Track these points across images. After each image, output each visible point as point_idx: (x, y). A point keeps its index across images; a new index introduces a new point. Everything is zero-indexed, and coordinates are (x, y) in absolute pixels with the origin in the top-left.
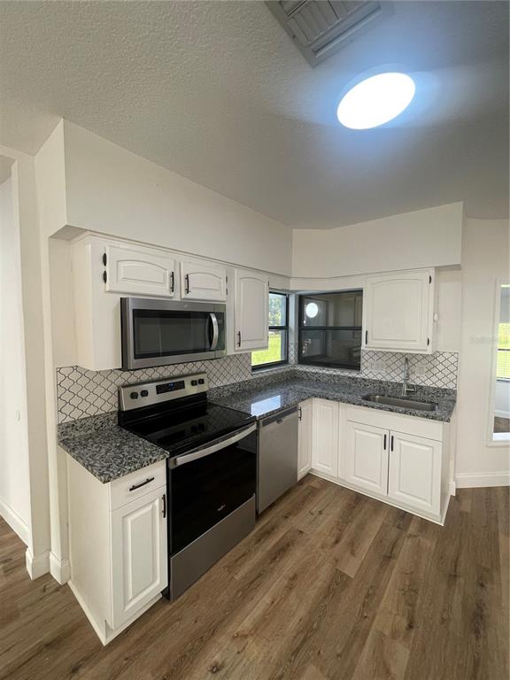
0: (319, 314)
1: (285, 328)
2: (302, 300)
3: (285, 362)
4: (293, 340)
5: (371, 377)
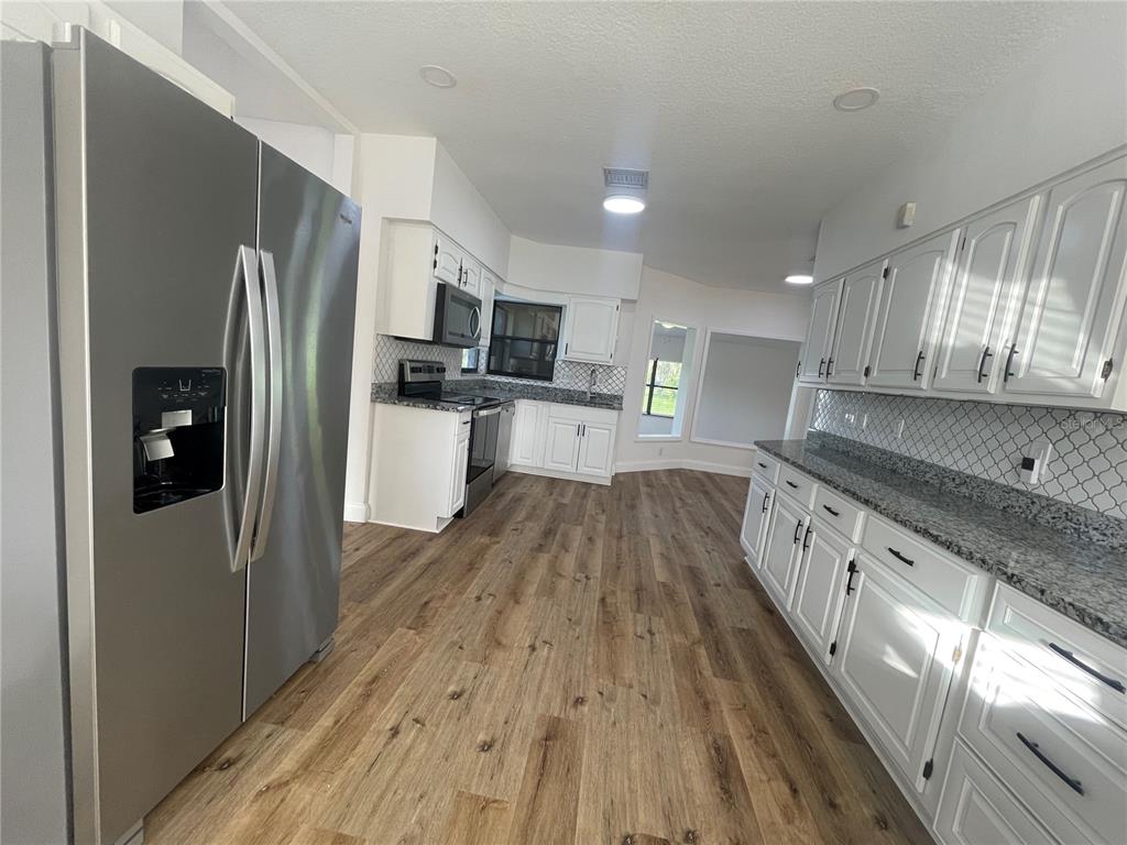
3: (476, 371)
5: (561, 386)
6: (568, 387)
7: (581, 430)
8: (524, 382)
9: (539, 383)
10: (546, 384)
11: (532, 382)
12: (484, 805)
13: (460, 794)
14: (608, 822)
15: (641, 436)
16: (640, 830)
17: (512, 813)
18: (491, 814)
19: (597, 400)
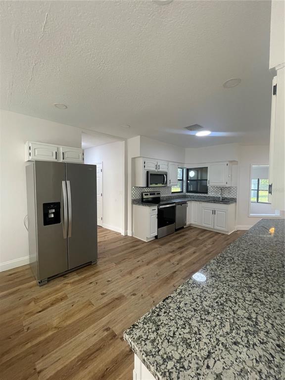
0: (194, 176)
1: (182, 180)
2: (188, 170)
3: (182, 192)
4: (185, 184)
5: (211, 195)
6: (214, 196)
7: (214, 212)
8: (198, 195)
9: (203, 195)
10: (206, 195)
11: (200, 195)
12: (90, 304)
13: (89, 300)
14: (108, 323)
15: (251, 214)
16: (114, 329)
17: (93, 308)
18: (90, 306)
19: (226, 200)
